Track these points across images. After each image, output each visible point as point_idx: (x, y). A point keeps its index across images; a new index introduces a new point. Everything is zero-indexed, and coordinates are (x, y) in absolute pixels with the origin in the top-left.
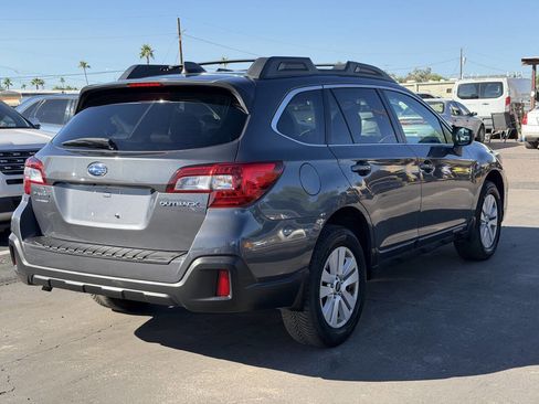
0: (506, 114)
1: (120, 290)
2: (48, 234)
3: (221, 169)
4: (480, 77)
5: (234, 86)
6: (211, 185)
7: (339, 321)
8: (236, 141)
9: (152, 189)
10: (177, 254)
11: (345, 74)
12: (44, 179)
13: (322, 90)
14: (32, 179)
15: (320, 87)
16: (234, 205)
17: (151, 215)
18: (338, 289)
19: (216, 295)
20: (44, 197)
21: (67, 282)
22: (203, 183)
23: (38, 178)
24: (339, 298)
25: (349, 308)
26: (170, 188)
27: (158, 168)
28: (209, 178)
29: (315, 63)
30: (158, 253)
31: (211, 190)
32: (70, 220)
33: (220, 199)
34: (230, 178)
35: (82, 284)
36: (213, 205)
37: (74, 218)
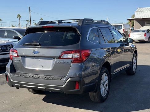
0: (123, 34)
1: (44, 88)
2: (19, 71)
3: (75, 52)
4: (116, 24)
5: (76, 27)
6: (72, 56)
7: (104, 94)
8: (78, 43)
9: (54, 58)
10: (62, 77)
11: (101, 23)
12: (18, 55)
13: (97, 28)
14: (13, 55)
15: (96, 27)
16: (79, 62)
17: (53, 66)
18: (104, 85)
19: (75, 89)
20: (18, 61)
21: (26, 86)
22: (70, 56)
23: (15, 55)
24: (104, 88)
25: (106, 91)
26: (60, 57)
27: (55, 51)
28: (72, 54)
29: (94, 20)
30: (56, 77)
31: (72, 58)
32: (27, 68)
33: (75, 60)
34: (78, 54)
35: (31, 87)
36: (73, 62)
37: (28, 67)
